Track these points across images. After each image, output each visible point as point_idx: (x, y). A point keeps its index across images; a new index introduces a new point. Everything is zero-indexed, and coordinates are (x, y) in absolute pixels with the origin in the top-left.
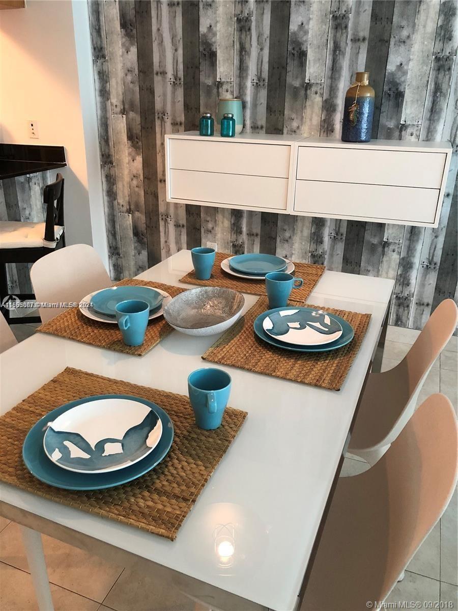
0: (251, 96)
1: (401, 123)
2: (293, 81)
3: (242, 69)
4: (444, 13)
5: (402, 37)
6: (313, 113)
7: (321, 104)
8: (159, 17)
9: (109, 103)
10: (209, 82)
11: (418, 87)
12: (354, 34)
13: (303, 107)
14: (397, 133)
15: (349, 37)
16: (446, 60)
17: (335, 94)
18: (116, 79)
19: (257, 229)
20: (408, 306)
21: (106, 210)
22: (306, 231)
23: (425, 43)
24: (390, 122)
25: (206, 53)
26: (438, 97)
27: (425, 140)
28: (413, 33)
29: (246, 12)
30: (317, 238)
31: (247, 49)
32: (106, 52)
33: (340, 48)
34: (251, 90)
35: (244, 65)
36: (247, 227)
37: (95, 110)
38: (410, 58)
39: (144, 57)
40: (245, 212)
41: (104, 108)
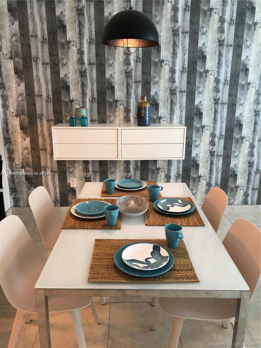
0: (89, 106)
1: (159, 116)
2: (109, 99)
3: (84, 94)
6: (120, 113)
7: (123, 109)
9: (8, 111)
12: (135, 80)
13: (115, 111)
14: (158, 121)
15: (133, 81)
16: (174, 90)
17: (129, 105)
19: (97, 168)
22: (122, 167)
24: (155, 116)
26: (173, 105)
27: (169, 123)
28: (160, 79)
29: (84, 68)
30: (127, 170)
33: (130, 85)
34: (89, 103)
35: (85, 92)
36: (92, 168)
41: (5, 114)
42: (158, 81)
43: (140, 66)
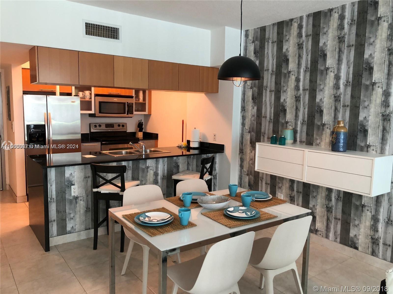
0: (300, 127)
1: (367, 144)
2: (317, 122)
3: (297, 116)
4: (385, 95)
5: (365, 105)
6: (326, 137)
8: (266, 96)
9: (244, 128)
10: (283, 121)
11: (375, 128)
12: (343, 104)
13: (322, 134)
14: (366, 149)
15: (341, 105)
16: (387, 116)
18: (248, 119)
19: (301, 190)
20: (378, 244)
21: (239, 173)
22: (324, 194)
23: (377, 108)
24: (362, 143)
25: (282, 109)
26: (385, 133)
27: (380, 153)
28: (370, 104)
29: (299, 94)
30: (329, 198)
31: (299, 109)
32: (246, 109)
33: (338, 109)
34: (300, 125)
36: (296, 188)
37: (239, 130)
38: (369, 114)
39: (259, 110)
40: (296, 181)
41: (243, 130)
42: (368, 105)
43: (349, 89)
